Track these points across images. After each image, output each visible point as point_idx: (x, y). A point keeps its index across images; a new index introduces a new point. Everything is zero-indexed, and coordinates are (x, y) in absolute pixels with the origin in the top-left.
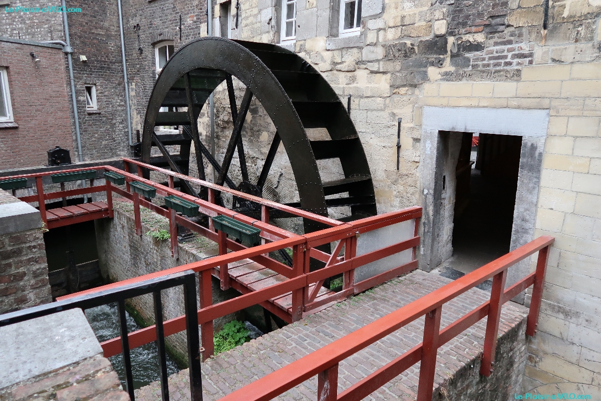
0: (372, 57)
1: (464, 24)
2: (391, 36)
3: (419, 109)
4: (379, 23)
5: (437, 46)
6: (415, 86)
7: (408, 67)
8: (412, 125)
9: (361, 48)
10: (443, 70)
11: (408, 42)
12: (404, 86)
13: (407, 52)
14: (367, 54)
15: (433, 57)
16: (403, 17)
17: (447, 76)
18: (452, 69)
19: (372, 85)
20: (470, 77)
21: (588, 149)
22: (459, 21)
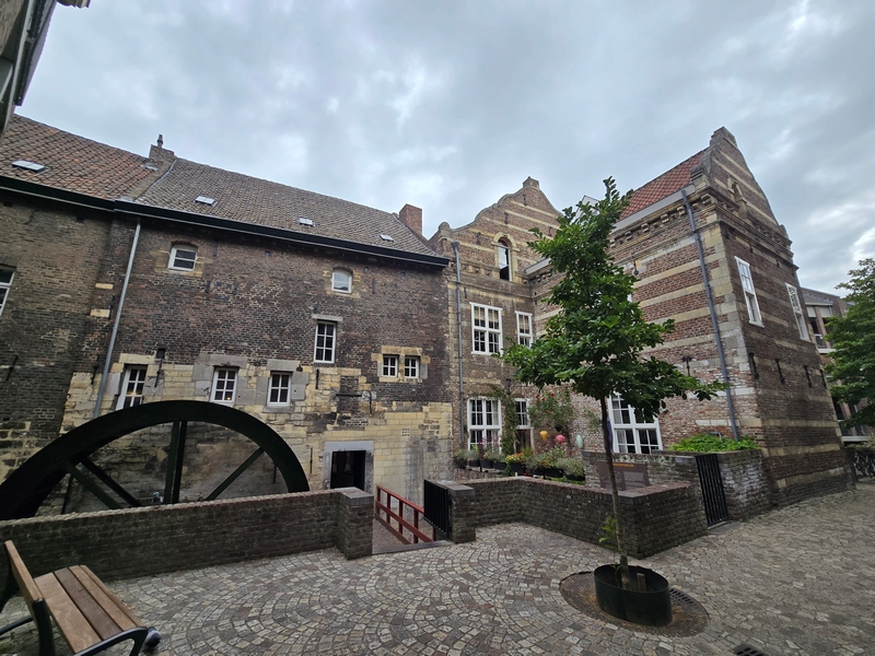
0: (297, 418)
1: (343, 409)
2: (309, 410)
3: (322, 443)
4: (303, 404)
5: (332, 416)
6: (320, 433)
7: (316, 424)
8: (318, 450)
9: (290, 413)
10: (334, 426)
11: (318, 414)
12: (314, 432)
13: (317, 418)
14: (294, 417)
15: (329, 421)
16: (316, 403)
17: (335, 429)
18: (338, 426)
19: (296, 432)
20: (345, 429)
21: (386, 452)
22: (341, 408)
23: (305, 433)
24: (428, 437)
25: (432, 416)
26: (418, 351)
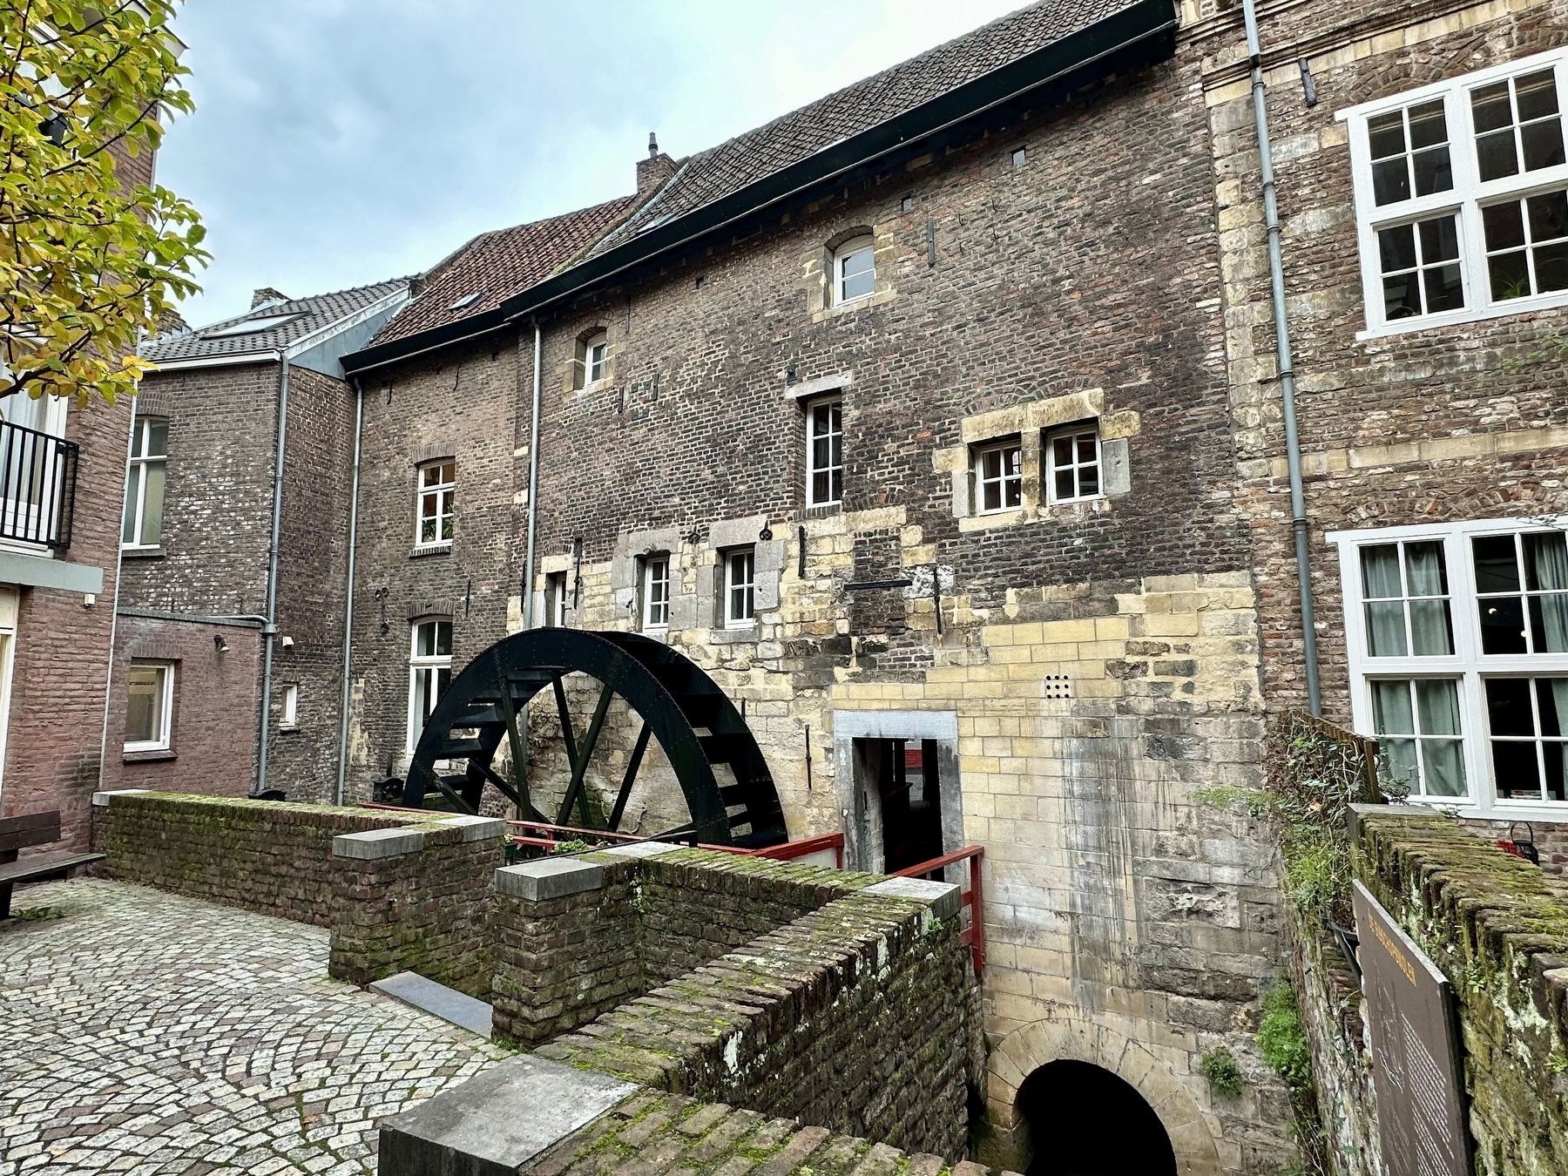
0: (769, 654)
1: (866, 625)
2: (790, 631)
3: (828, 714)
4: (776, 618)
5: (839, 646)
6: (822, 688)
7: (812, 667)
8: (822, 733)
9: (755, 644)
10: (850, 670)
11: (810, 641)
12: (809, 688)
13: (809, 651)
14: (762, 650)
15: (838, 657)
16: (802, 614)
17: (855, 677)
18: (860, 670)
19: (772, 687)
20: (878, 678)
21: (995, 748)
22: (860, 621)
23: (790, 688)
24: (1147, 705)
25: (1156, 628)
26: (1088, 401)
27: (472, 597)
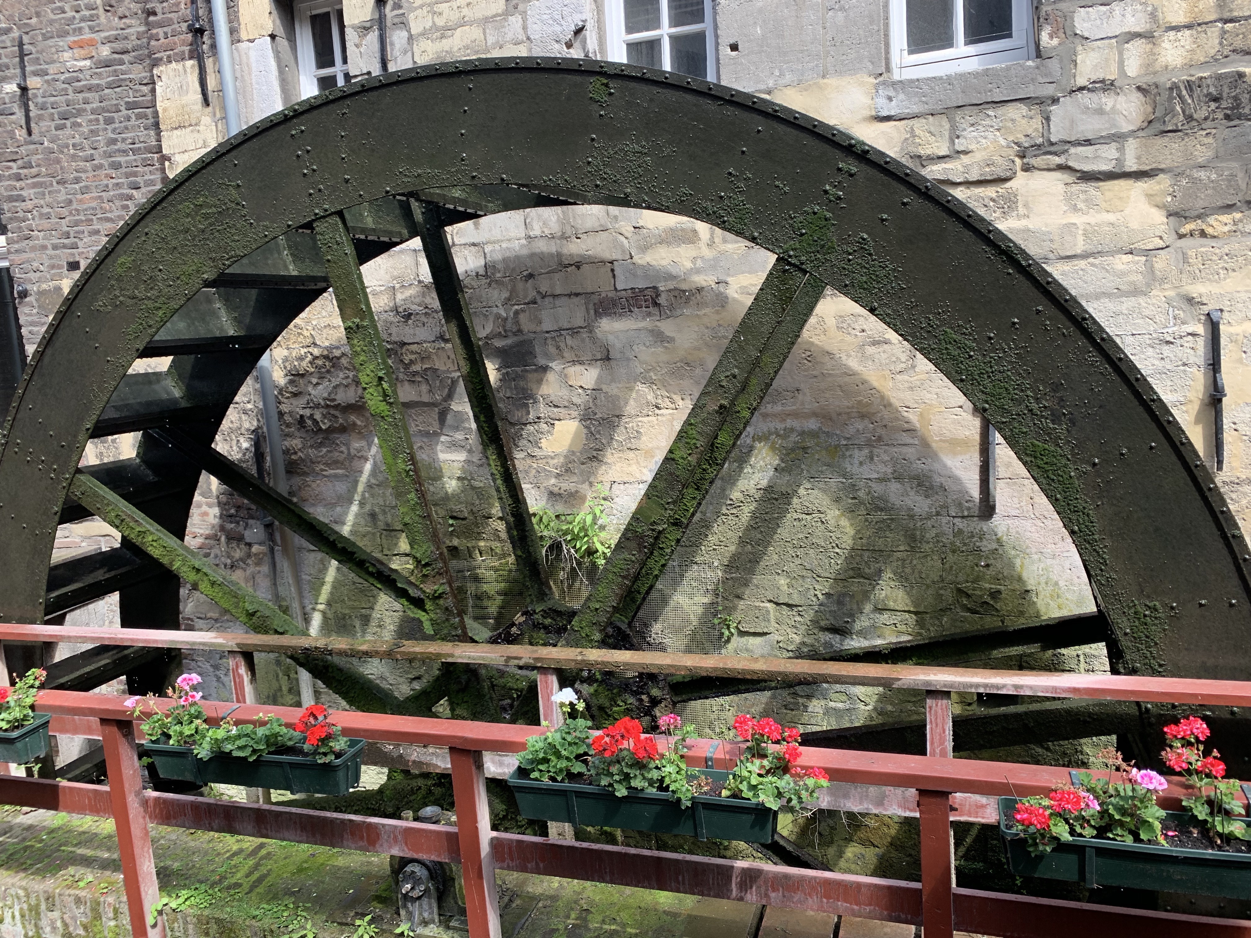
0: (1092, 127)
2: (1178, 54)
4: (1125, 17)
7: (1241, 150)
9: (1041, 103)
13: (1241, 104)
14: (1071, 119)
19: (1094, 218)
23: (1159, 217)
27: (33, 82)
